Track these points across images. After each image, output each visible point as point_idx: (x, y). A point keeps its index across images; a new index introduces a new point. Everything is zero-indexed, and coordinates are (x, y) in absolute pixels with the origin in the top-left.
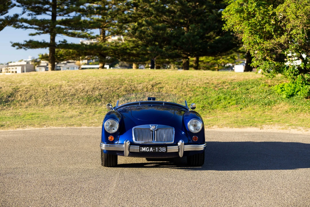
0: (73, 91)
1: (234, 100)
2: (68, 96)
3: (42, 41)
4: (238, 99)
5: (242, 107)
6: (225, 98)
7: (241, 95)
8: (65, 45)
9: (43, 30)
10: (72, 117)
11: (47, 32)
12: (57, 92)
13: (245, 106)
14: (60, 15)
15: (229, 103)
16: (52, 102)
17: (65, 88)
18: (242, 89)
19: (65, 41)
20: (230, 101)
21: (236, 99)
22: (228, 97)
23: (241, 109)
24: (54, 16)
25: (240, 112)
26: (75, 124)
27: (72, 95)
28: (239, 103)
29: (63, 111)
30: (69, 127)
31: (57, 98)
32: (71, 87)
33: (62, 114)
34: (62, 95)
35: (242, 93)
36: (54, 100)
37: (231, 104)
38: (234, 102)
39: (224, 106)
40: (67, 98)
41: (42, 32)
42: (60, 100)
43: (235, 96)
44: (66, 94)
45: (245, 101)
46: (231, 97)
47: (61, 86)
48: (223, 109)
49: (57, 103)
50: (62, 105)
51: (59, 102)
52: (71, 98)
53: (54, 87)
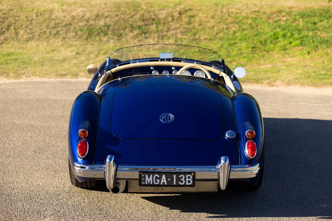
0: (69, 18)
1: (298, 39)
2: (61, 26)
4: (303, 37)
5: (309, 50)
6: (284, 36)
7: (306, 32)
12: (45, 21)
13: (314, 48)
15: (291, 43)
16: (39, 35)
17: (56, 14)
18: (306, 22)
20: (291, 40)
21: (302, 38)
22: (289, 34)
23: (309, 53)
25: (307, 57)
27: (66, 25)
28: (304, 43)
31: (45, 29)
32: (65, 14)
33: (51, 54)
34: (52, 24)
35: (309, 30)
36: (41, 33)
37: (293, 44)
38: (298, 42)
39: (284, 48)
40: (59, 29)
42: (50, 32)
43: (297, 32)
44: (58, 23)
45: (313, 41)
46: (292, 35)
47: (51, 11)
48: (282, 52)
49: (45, 36)
50: (52, 40)
51: (48, 35)
52: (65, 29)
53: (42, 13)
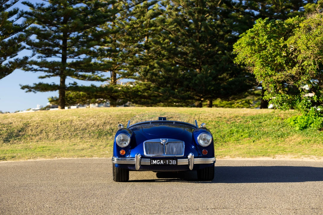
0: (84, 125)
1: (247, 133)
2: (79, 130)
3: (52, 84)
4: (251, 132)
5: (254, 139)
6: (237, 132)
7: (253, 128)
8: (75, 88)
9: (53, 72)
10: (83, 149)
11: (57, 75)
12: (67, 127)
13: (258, 138)
14: (70, 57)
15: (242, 136)
16: (63, 137)
17: (75, 123)
18: (255, 122)
19: (75, 84)
20: (242, 134)
21: (249, 132)
22: (241, 130)
23: (254, 141)
24: (64, 58)
25: (253, 144)
26: (86, 156)
27: (83, 130)
28: (251, 135)
29: (73, 144)
30: (80, 158)
31: (68, 132)
32: (82, 122)
33: (73, 147)
34: (73, 129)
35: (255, 126)
36: (65, 135)
37: (244, 136)
38: (247, 135)
39: (237, 139)
40: (78, 132)
41: (52, 74)
42: (71, 134)
43: (247, 129)
44: (77, 128)
45: (258, 134)
46: (243, 130)
47: (72, 121)
48: (236, 142)
49: (68, 137)
50: (73, 139)
51: (70, 136)
52: (82, 132)
53: (65, 122)
